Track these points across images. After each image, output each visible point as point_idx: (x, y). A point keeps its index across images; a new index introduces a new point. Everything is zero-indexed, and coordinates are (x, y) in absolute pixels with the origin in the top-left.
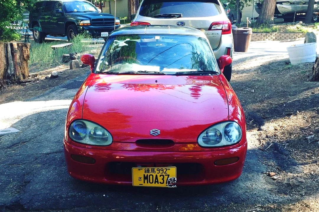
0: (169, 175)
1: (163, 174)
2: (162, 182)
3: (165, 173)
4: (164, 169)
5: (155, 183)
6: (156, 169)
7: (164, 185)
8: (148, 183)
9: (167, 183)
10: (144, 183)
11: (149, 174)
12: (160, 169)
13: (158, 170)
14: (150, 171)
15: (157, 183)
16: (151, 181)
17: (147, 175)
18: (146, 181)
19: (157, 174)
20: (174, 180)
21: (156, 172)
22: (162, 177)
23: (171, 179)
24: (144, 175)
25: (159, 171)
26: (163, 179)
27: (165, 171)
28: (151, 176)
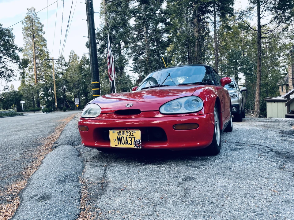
0: (135, 137)
2: (131, 143)
3: (132, 135)
4: (131, 131)
5: (126, 144)
6: (125, 132)
7: (132, 146)
8: (121, 144)
9: (134, 145)
10: (118, 144)
11: (121, 136)
12: (128, 131)
13: (127, 132)
14: (122, 134)
15: (127, 144)
16: (123, 143)
17: (120, 137)
18: (119, 142)
19: (127, 136)
20: (139, 141)
21: (126, 134)
22: (130, 138)
23: (137, 141)
24: (118, 137)
25: (128, 133)
26: (131, 141)
27: (132, 133)
28: (123, 138)
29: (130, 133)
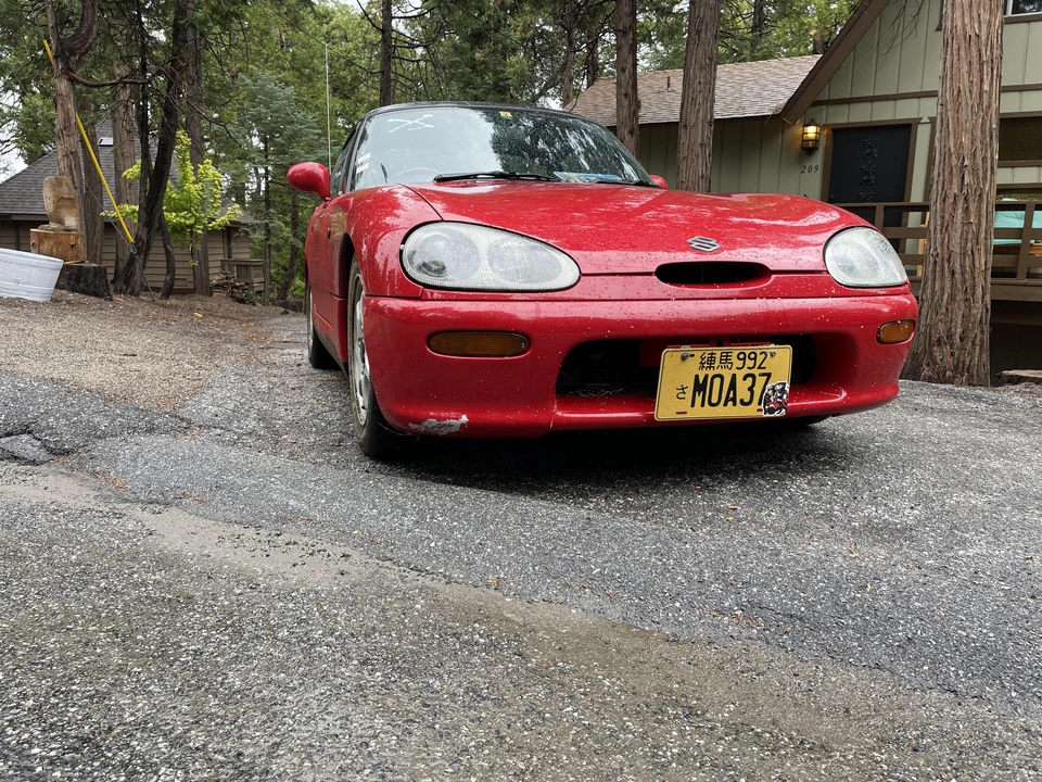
0: (769, 375)
1: (756, 372)
2: (747, 400)
3: (759, 368)
4: (758, 352)
5: (725, 405)
6: (735, 353)
7: (752, 411)
8: (703, 405)
9: (760, 404)
10: (693, 405)
11: (711, 373)
12: (747, 353)
13: (742, 356)
14: (717, 364)
15: (730, 403)
16: (714, 400)
17: (707, 376)
18: (699, 399)
19: (737, 371)
20: (782, 391)
21: (733, 364)
22: (750, 379)
23: (773, 388)
24: (697, 377)
25: (744, 359)
26: (751, 389)
27: (760, 358)
28: (718, 381)
29: (755, 359)
